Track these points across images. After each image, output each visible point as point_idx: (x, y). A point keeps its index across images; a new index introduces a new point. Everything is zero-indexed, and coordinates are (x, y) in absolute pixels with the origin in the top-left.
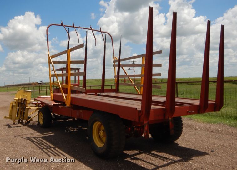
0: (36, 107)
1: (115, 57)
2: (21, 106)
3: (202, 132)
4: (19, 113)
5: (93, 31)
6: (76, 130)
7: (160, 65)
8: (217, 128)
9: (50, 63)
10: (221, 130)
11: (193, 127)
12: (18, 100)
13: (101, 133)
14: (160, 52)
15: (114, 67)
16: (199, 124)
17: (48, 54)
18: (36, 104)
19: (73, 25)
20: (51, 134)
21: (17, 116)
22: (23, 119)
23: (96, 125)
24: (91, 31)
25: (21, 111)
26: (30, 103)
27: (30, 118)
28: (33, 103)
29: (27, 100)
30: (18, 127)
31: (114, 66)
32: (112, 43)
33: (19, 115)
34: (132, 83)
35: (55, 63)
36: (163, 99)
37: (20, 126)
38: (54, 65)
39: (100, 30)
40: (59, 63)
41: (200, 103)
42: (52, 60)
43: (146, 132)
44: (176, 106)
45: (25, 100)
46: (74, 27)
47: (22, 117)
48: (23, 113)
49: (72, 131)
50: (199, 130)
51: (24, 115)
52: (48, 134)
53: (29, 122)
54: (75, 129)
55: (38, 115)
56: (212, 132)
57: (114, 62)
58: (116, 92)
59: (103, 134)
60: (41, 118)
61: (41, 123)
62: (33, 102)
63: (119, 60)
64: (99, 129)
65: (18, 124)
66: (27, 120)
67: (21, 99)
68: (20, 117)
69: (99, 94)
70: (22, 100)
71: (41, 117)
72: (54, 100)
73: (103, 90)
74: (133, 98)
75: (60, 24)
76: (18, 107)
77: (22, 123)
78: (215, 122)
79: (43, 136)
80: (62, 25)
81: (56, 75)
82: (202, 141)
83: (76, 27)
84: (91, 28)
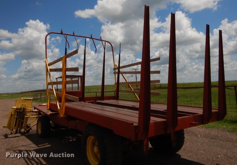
0: (36, 115)
1: (115, 65)
2: (20, 114)
3: (203, 138)
4: (17, 122)
5: (94, 40)
6: (75, 140)
7: (158, 72)
8: (216, 133)
9: (47, 71)
10: (220, 136)
11: (193, 133)
12: (17, 109)
13: (96, 149)
14: (158, 59)
15: (114, 75)
16: (198, 130)
17: (46, 62)
18: (36, 112)
19: (73, 33)
20: (47, 146)
21: (15, 126)
22: (21, 128)
23: (90, 139)
24: (92, 39)
25: (19, 121)
26: (30, 112)
27: (30, 127)
28: (33, 112)
29: (26, 109)
30: (15, 137)
31: (114, 73)
32: (113, 51)
33: (17, 125)
34: (132, 90)
35: (51, 70)
36: (163, 108)
37: (18, 137)
38: (50, 72)
39: (100, 39)
40: (56, 70)
41: (203, 112)
42: (49, 68)
43: (145, 147)
44: (178, 118)
45: (24, 109)
46: (74, 35)
47: (20, 127)
48: (21, 122)
49: (71, 140)
50: (199, 136)
51: (22, 125)
52: (44, 145)
53: (28, 131)
54: (73, 139)
55: (37, 124)
56: (212, 138)
57: (115, 69)
58: (116, 100)
59: (98, 150)
60: (40, 128)
61: (40, 132)
62: (34, 110)
63: (119, 68)
64: (93, 144)
65: (16, 134)
66: (25, 130)
67: (19, 107)
68: (18, 127)
69: (99, 101)
70: (21, 109)
71: (40, 126)
72: (50, 109)
73: (103, 98)
74: (132, 106)
75: (60, 32)
76: (16, 117)
77: (20, 132)
78: (214, 127)
79: (38, 148)
80: (62, 33)
81: (52, 83)
82: (204, 150)
83: (76, 36)
84: (92, 37)
